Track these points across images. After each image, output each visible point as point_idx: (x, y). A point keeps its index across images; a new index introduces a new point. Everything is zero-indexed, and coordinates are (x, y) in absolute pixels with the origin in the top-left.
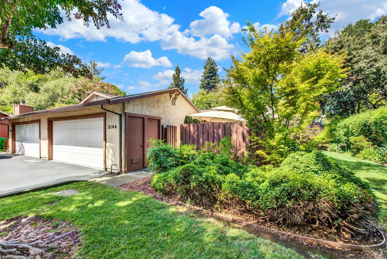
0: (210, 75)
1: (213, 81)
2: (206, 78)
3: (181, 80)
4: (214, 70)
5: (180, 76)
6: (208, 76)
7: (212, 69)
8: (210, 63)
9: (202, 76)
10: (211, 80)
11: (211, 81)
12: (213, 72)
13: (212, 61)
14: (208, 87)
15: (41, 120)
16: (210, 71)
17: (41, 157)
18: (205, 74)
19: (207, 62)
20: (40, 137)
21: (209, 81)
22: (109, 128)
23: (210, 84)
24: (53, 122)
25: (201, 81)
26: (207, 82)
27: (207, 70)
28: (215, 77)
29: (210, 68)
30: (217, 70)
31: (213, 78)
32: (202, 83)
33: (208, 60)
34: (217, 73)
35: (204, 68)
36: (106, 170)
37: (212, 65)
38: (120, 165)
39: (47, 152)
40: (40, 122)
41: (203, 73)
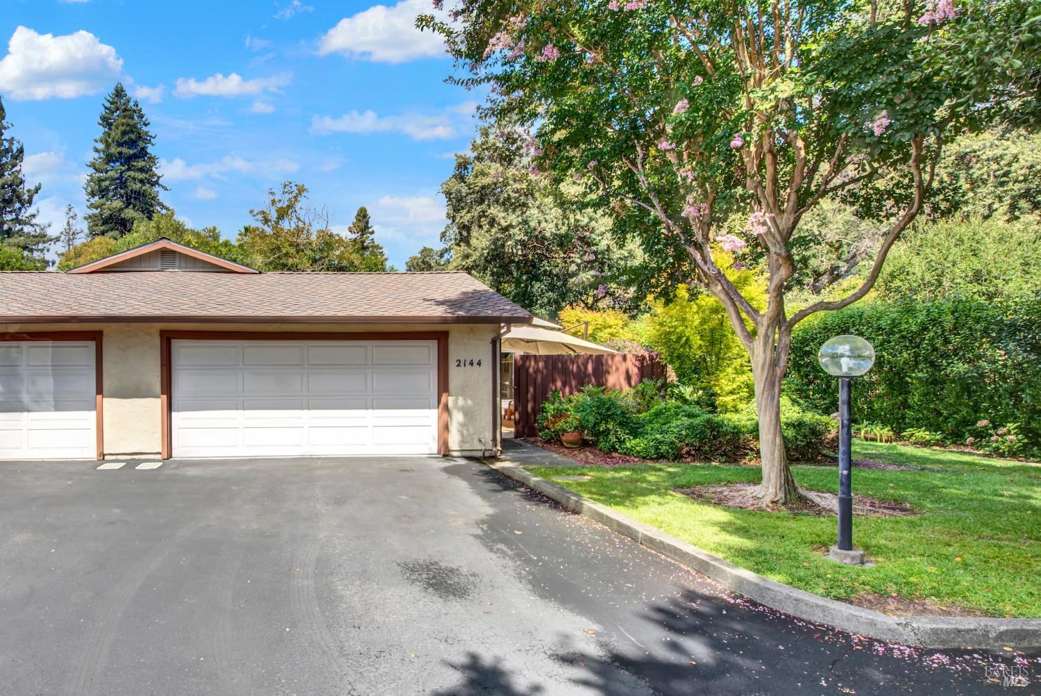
0: (125, 150)
1: (140, 176)
2: (109, 159)
3: (7, 145)
4: (139, 137)
5: (7, 135)
6: (120, 153)
7: (132, 132)
8: (125, 110)
9: (97, 150)
10: (129, 169)
11: (132, 173)
12: (132, 144)
13: (131, 104)
14: (121, 195)
15: (105, 333)
16: (126, 138)
17: (104, 455)
18: (108, 146)
19: (111, 103)
20: (100, 390)
21: (121, 173)
22: (458, 366)
23: (125, 182)
24: (173, 340)
25: (93, 165)
26: (116, 176)
27: (113, 133)
28: (143, 164)
29: (128, 128)
30: (148, 138)
31: (135, 164)
32: (97, 175)
33: (117, 96)
34: (150, 150)
35: (101, 122)
36: (447, 456)
37: (132, 118)
38: (494, 440)
39: (159, 435)
40: (102, 339)
41: (98, 138)
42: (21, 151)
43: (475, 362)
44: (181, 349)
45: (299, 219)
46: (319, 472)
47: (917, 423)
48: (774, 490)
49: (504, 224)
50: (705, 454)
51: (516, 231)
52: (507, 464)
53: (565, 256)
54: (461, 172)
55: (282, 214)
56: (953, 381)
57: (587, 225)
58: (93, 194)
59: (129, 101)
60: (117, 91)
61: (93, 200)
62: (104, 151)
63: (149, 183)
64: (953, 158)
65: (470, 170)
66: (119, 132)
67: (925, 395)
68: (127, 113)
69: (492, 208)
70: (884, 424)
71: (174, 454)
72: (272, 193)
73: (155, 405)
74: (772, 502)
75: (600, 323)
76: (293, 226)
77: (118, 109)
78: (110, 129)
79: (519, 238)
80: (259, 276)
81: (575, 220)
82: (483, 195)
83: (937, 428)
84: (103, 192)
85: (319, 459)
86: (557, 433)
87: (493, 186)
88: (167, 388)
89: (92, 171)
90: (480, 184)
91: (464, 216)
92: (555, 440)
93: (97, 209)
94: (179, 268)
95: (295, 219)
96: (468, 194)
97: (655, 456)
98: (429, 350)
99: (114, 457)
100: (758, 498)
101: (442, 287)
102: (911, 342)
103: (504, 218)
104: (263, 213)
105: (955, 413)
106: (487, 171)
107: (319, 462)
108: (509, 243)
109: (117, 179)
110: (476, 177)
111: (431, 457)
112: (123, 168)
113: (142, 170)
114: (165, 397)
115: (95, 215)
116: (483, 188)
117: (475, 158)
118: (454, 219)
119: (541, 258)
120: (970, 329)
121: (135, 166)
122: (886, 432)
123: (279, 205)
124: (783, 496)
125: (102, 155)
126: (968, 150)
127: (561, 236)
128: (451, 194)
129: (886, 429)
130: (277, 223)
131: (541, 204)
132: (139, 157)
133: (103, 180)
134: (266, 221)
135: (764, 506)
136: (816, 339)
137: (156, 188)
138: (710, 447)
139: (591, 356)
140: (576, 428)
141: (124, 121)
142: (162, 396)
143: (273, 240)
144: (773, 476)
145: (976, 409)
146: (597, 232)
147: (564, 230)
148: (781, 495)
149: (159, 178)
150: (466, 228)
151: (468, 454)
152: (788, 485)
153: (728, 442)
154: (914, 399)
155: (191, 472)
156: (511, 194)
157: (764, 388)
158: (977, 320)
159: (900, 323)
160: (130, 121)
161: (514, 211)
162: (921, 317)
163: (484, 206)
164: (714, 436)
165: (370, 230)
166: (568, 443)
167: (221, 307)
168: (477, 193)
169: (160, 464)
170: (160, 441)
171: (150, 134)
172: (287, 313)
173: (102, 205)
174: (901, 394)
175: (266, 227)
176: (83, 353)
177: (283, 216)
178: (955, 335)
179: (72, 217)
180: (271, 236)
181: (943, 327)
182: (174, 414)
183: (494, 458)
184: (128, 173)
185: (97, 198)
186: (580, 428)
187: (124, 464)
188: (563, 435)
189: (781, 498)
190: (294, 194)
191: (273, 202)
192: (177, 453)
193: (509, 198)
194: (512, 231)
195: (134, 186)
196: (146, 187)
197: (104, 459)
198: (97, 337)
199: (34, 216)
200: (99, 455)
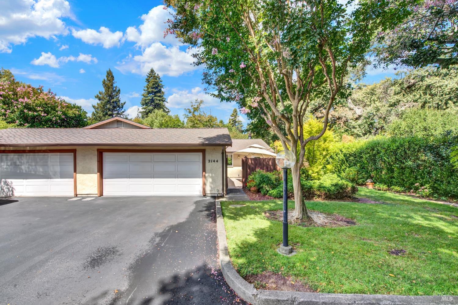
0: (154, 90)
1: (159, 98)
2: (149, 93)
3: (114, 89)
4: (159, 86)
5: (115, 85)
6: (152, 91)
7: (156, 84)
8: (154, 77)
9: (144, 90)
10: (155, 96)
11: (156, 98)
12: (157, 88)
13: (156, 75)
14: (152, 105)
15: (77, 150)
16: (154, 86)
18: (148, 88)
19: (150, 75)
20: (75, 171)
21: (153, 98)
22: (209, 162)
23: (154, 100)
24: (103, 153)
25: (143, 95)
27: (150, 84)
28: (160, 94)
30: (162, 86)
31: (157, 94)
32: (145, 98)
33: (151, 72)
34: (163, 90)
35: (146, 81)
36: (205, 196)
37: (157, 79)
38: (223, 190)
39: (97, 187)
40: (76, 152)
41: (145, 86)
42: (119, 90)
43: (216, 161)
44: (107, 156)
45: (201, 112)
47: (396, 184)
48: (298, 214)
55: (196, 109)
56: (408, 168)
59: (155, 74)
60: (151, 70)
61: (143, 107)
62: (147, 90)
64: (425, 86)
66: (152, 84)
67: (399, 173)
68: (155, 78)
70: (385, 184)
72: (192, 103)
73: (95, 177)
74: (297, 218)
77: (152, 76)
80: (151, 129)
83: (403, 186)
84: (146, 104)
88: (101, 170)
89: (143, 97)
93: (144, 109)
94: (123, 126)
95: (199, 112)
98: (199, 156)
99: (80, 195)
102: (394, 153)
104: (189, 109)
105: (409, 180)
109: (151, 99)
111: (200, 196)
112: (153, 96)
113: (159, 96)
115: (144, 112)
120: (414, 148)
122: (385, 187)
123: (194, 107)
125: (146, 92)
126: (430, 84)
129: (385, 186)
130: (194, 113)
132: (158, 92)
133: (146, 100)
134: (190, 112)
135: (293, 220)
137: (165, 103)
139: (271, 158)
140: (255, 185)
141: (154, 80)
142: (98, 173)
144: (298, 208)
145: (416, 179)
148: (301, 216)
149: (165, 99)
151: (213, 195)
152: (304, 212)
154: (395, 175)
158: (416, 145)
159: (390, 146)
160: (156, 80)
162: (398, 144)
166: (252, 191)
169: (94, 198)
170: (97, 190)
171: (162, 84)
173: (146, 108)
174: (391, 173)
176: (69, 157)
178: (409, 150)
181: (404, 148)
182: (104, 180)
183: (222, 197)
185: (144, 106)
187: (81, 198)
188: (251, 188)
189: (301, 217)
190: (199, 103)
191: (192, 106)
192: (105, 194)
195: (157, 102)
196: (161, 102)
197: (77, 196)
198: (74, 151)
199: (123, 112)
200: (75, 195)
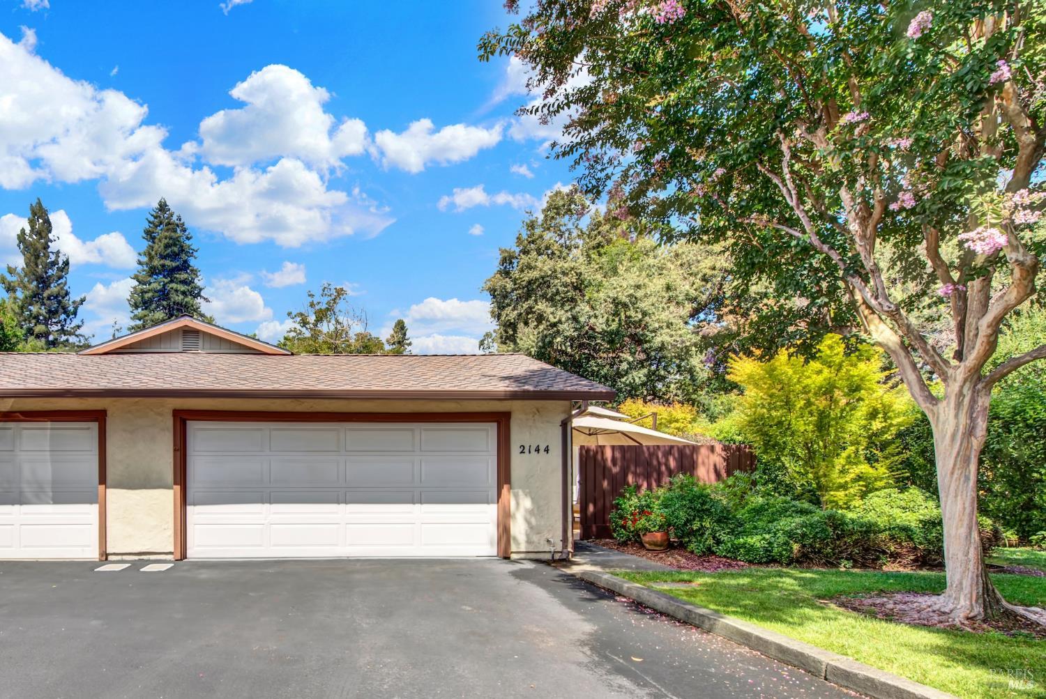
0: (168, 263)
1: (182, 288)
2: (153, 271)
3: (53, 258)
4: (182, 251)
5: (53, 247)
6: (163, 266)
7: (175, 245)
8: (169, 224)
9: (140, 263)
10: (172, 281)
11: (174, 285)
12: (174, 256)
13: (174, 218)
14: (163, 306)
15: (109, 412)
16: (169, 251)
17: (107, 555)
18: (151, 258)
19: (155, 217)
20: (103, 480)
21: (164, 285)
22: (522, 452)
23: (168, 294)
24: (188, 422)
25: (136, 278)
26: (159, 288)
27: (156, 246)
28: (186, 276)
29: (171, 242)
30: (191, 251)
31: (178, 276)
32: (141, 287)
33: (160, 210)
34: (193, 262)
35: (145, 235)
36: (509, 558)
37: (175, 231)
38: (565, 540)
39: (171, 532)
40: (105, 420)
41: (142, 252)
42: (67, 263)
43: (542, 448)
44: (199, 433)
45: (337, 322)
46: (358, 576)
48: (968, 602)
49: (553, 320)
50: (827, 557)
51: (565, 326)
52: (588, 568)
53: (614, 355)
54: (506, 267)
55: (321, 316)
57: (640, 320)
58: (136, 307)
59: (172, 215)
60: (160, 206)
61: (136, 312)
62: (147, 264)
63: (191, 295)
65: (515, 265)
66: (162, 245)
68: (170, 227)
69: (540, 303)
71: (190, 553)
72: (311, 296)
73: (167, 498)
74: (968, 619)
75: (664, 416)
76: (332, 328)
77: (161, 223)
78: (154, 242)
79: (568, 334)
80: (291, 357)
81: (626, 317)
82: (529, 290)
84: (146, 304)
85: (358, 561)
86: (637, 533)
87: (541, 280)
88: (181, 477)
89: (135, 283)
90: (526, 279)
91: (511, 314)
92: (635, 541)
93: (140, 320)
94: (203, 349)
95: (333, 321)
96: (513, 290)
97: (764, 560)
98: (487, 435)
99: (119, 558)
100: (944, 613)
101: (499, 366)
103: (552, 313)
104: (301, 314)
106: (533, 264)
107: (358, 565)
108: (559, 339)
109: (160, 291)
110: (522, 271)
111: (490, 559)
112: (166, 280)
113: (184, 282)
114: (178, 488)
115: (138, 326)
116: (530, 282)
117: (520, 251)
118: (499, 316)
119: (589, 358)
121: (177, 278)
123: (317, 307)
124: (982, 610)
125: (145, 268)
127: (611, 333)
128: (495, 291)
130: (316, 325)
131: (590, 299)
132: (181, 270)
133: (146, 292)
134: (304, 323)
135: (957, 622)
136: (913, 432)
137: (199, 300)
138: (833, 549)
139: (672, 447)
140: (661, 527)
141: (166, 234)
142: (175, 487)
143: (311, 342)
144: (967, 583)
146: (651, 328)
147: (614, 326)
148: (978, 610)
149: (201, 290)
150: (512, 325)
151: (533, 556)
152: (988, 597)
153: (856, 543)
155: (204, 575)
156: (560, 288)
157: (955, 465)
160: (173, 235)
161: (563, 305)
163: (531, 302)
164: (837, 535)
165: (408, 342)
166: (650, 544)
167: (243, 382)
168: (524, 288)
169: (172, 565)
170: (172, 539)
171: (192, 247)
172: (321, 387)
173: (145, 316)
175: (304, 330)
176: (83, 437)
177: (321, 318)
179: (118, 330)
180: (309, 338)
182: (189, 509)
183: (566, 562)
184: (171, 285)
185: (140, 310)
186: (665, 526)
187: (128, 565)
188: (644, 535)
189: (979, 614)
190: (333, 297)
191: (312, 305)
192: (194, 552)
193: (558, 293)
194: (561, 327)
195: (177, 298)
196: (189, 299)
197: (106, 559)
198: (99, 417)
199: (79, 327)
200: (101, 555)
